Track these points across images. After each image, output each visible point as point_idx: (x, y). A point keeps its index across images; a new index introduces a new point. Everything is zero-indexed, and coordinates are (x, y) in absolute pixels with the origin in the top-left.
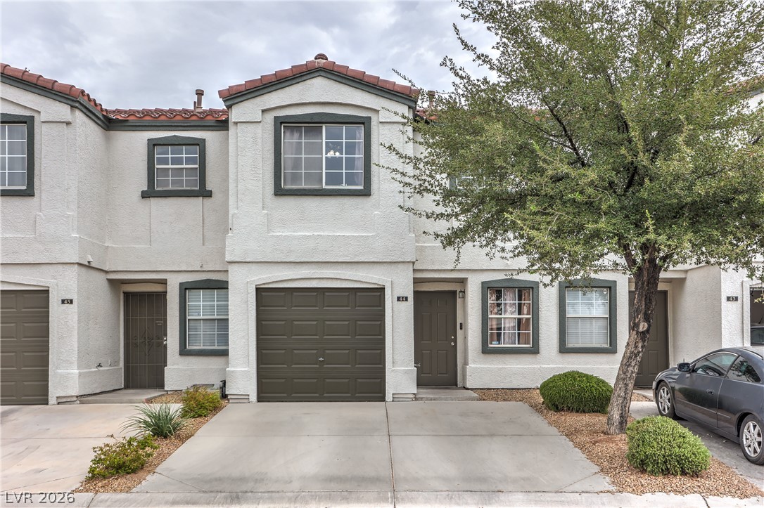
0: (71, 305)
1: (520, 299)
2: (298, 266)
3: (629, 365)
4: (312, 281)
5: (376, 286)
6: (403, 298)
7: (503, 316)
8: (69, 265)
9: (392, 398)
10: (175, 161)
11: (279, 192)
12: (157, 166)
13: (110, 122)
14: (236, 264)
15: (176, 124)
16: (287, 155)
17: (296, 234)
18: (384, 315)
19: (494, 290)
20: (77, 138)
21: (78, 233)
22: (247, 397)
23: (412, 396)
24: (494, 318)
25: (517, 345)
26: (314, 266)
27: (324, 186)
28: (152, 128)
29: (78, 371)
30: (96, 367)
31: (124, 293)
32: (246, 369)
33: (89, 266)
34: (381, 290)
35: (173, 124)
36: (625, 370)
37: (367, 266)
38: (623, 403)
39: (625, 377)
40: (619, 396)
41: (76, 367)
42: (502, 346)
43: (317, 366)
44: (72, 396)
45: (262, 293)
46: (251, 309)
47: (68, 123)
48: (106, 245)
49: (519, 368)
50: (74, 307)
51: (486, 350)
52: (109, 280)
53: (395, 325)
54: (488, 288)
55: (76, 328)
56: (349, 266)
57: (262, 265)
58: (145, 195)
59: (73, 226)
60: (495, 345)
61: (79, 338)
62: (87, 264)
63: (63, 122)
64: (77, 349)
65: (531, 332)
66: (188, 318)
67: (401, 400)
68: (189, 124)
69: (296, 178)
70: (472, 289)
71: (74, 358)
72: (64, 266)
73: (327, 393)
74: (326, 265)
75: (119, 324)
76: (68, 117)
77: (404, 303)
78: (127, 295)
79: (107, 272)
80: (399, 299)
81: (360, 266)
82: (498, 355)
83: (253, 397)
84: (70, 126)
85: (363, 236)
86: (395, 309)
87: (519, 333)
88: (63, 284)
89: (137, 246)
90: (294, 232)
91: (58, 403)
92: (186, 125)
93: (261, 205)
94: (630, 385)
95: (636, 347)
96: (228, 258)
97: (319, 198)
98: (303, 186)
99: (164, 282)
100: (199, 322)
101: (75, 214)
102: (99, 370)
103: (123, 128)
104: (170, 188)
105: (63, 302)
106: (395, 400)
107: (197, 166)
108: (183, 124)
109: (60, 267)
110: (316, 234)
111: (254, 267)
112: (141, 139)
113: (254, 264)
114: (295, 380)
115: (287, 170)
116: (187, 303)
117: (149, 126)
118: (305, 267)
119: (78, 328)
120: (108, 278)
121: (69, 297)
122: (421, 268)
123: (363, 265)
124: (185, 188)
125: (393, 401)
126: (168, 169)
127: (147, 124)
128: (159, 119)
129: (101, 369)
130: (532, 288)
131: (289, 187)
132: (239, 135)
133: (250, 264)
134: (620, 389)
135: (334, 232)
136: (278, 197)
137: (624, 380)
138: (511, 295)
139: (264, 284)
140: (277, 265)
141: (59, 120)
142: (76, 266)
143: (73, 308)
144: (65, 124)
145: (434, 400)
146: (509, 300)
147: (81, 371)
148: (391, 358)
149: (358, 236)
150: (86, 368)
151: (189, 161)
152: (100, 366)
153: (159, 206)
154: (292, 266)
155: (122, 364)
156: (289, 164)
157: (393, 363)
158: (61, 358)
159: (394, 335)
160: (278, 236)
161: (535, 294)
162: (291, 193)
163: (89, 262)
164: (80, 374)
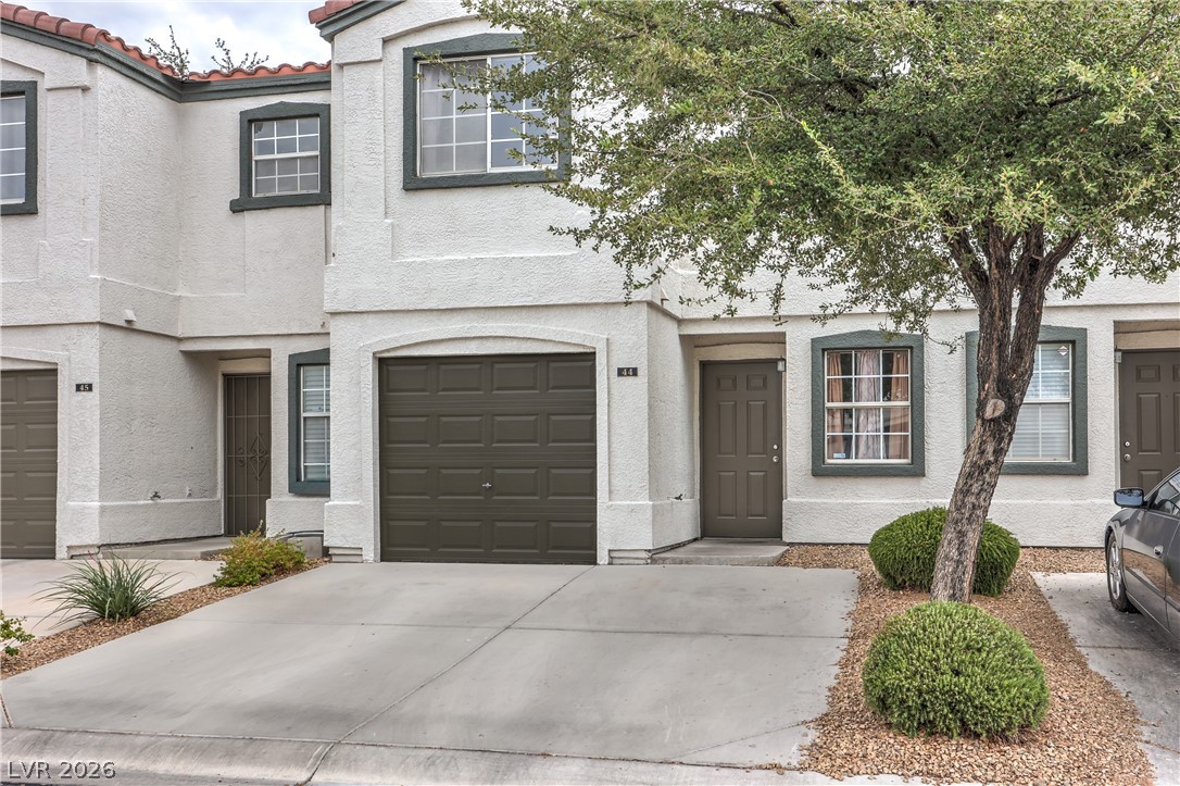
0: (90, 393)
1: (888, 370)
2: (445, 317)
3: (968, 491)
4: (468, 343)
5: (581, 350)
6: (628, 369)
7: (853, 404)
8: (86, 327)
9: (607, 558)
10: (283, 147)
11: (414, 183)
12: (255, 158)
13: (182, 88)
14: (342, 317)
15: (282, 83)
16: (428, 116)
17: (439, 259)
18: (594, 404)
19: (838, 356)
20: (100, 113)
21: (100, 272)
22: (358, 552)
23: (645, 555)
24: (837, 409)
25: (882, 461)
26: (471, 315)
27: (490, 170)
28: (248, 93)
29: (99, 504)
30: (152, 499)
31: (224, 375)
32: (358, 503)
33: (129, 328)
34: (589, 357)
35: (279, 83)
36: (959, 503)
37: (564, 312)
38: (955, 571)
39: (959, 517)
40: (947, 558)
41: (97, 498)
42: (852, 461)
43: (481, 498)
44: (92, 546)
45: (388, 366)
46: (365, 395)
47: (85, 89)
48: (178, 294)
49: (882, 504)
50: (95, 395)
51: (820, 470)
52: (185, 353)
53: (615, 421)
54: (824, 350)
55: (98, 431)
56: (533, 313)
57: (385, 316)
58: (237, 207)
59: (91, 261)
60: (838, 459)
61: (102, 450)
62: (124, 325)
63: (77, 87)
64: (98, 467)
65: (909, 434)
66: (303, 415)
67: (626, 561)
68: (303, 81)
69: (443, 156)
70: (793, 352)
71: (95, 482)
72: (80, 328)
73: (498, 547)
74: (493, 313)
75: (216, 426)
76: (85, 80)
77: (630, 380)
78: (229, 379)
79: (179, 340)
80: (620, 372)
81: (552, 313)
82: (843, 480)
83: (370, 551)
84: (88, 94)
85: (556, 257)
86: (612, 391)
87: (886, 438)
88: (77, 357)
89: (225, 295)
90: (438, 255)
91: (72, 557)
92: (298, 82)
93: (382, 208)
94: (970, 534)
95: (982, 452)
96: (329, 306)
97: (479, 191)
98: (455, 171)
99: (265, 355)
100: (321, 422)
101: (96, 241)
102: (157, 504)
103: (203, 97)
104: (277, 193)
105: (78, 388)
106: (615, 561)
107: (317, 153)
108: (293, 82)
109: (74, 329)
110: (472, 257)
111: (370, 320)
112: (230, 111)
113: (371, 316)
114: (445, 524)
115: (428, 143)
116: (302, 390)
117: (241, 89)
118: (457, 317)
119: (102, 430)
120: (183, 349)
121: (86, 380)
122: (695, 316)
123: (557, 312)
124: (299, 192)
125: (609, 564)
126: (274, 160)
127: (239, 87)
128: (256, 76)
129: (159, 501)
130: (911, 348)
131: (428, 175)
132: (347, 87)
133: (365, 316)
134: (949, 544)
135: (507, 252)
136: (411, 194)
137: (956, 523)
138: (871, 364)
139: (388, 351)
140: (410, 315)
141: (71, 84)
142: (98, 327)
143: (93, 398)
144: (80, 91)
145: (687, 563)
146: (868, 373)
147: (105, 504)
148: (606, 484)
149: (547, 258)
150: (122, 499)
151: (305, 144)
152: (156, 496)
153: (258, 223)
154: (433, 317)
155: (220, 495)
156: (432, 132)
157: (610, 492)
158: (75, 481)
159: (613, 439)
160: (410, 264)
161: (916, 360)
162: (432, 185)
163: (129, 322)
164: (103, 510)
